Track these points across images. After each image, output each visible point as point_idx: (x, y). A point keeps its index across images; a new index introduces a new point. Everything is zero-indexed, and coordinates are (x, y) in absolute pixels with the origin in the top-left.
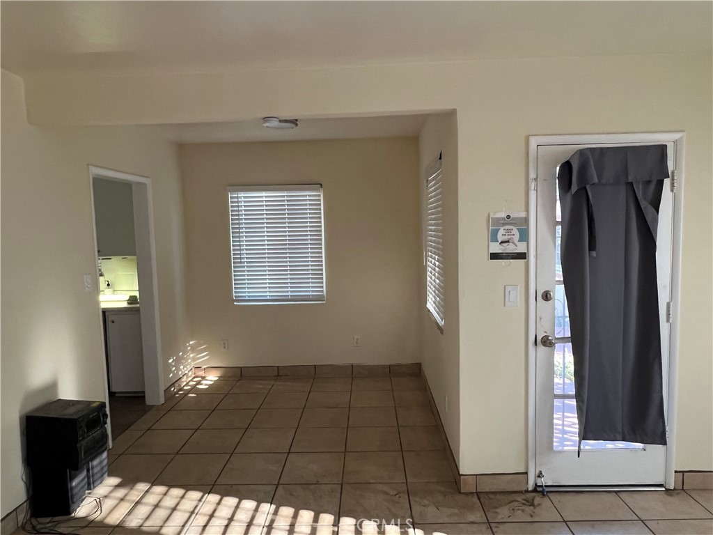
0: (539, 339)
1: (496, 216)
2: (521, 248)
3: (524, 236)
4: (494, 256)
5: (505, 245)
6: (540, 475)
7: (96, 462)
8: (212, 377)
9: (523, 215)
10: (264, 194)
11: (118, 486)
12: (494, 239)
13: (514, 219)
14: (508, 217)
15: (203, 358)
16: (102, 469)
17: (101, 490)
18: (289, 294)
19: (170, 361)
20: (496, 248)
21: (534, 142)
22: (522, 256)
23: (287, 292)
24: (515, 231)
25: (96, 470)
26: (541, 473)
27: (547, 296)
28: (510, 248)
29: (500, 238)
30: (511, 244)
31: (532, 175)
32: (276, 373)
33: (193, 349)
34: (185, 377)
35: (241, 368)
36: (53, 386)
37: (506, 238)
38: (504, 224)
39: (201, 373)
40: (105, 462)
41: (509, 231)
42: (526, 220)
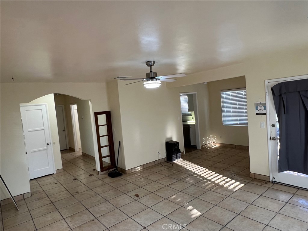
0: (271, 138)
1: (257, 103)
2: (264, 112)
3: (265, 108)
4: (257, 114)
5: (260, 111)
6: (274, 178)
7: (178, 154)
8: (218, 145)
9: (265, 102)
10: (230, 92)
11: (182, 160)
12: (257, 109)
13: (262, 103)
14: (261, 103)
15: (215, 140)
16: (179, 156)
17: (179, 160)
18: (238, 123)
19: (204, 139)
20: (258, 112)
21: (266, 82)
22: (265, 114)
23: (238, 122)
24: (263, 107)
25: (178, 156)
26: (274, 177)
27: (273, 126)
28: (261, 112)
29: (259, 109)
30: (262, 111)
31: (266, 91)
32: (235, 147)
33: (212, 137)
34: (209, 144)
35: (225, 144)
36: (171, 138)
37: (260, 109)
38: (259, 105)
39: (215, 144)
40: (180, 155)
41: (261, 107)
42: (265, 104)
